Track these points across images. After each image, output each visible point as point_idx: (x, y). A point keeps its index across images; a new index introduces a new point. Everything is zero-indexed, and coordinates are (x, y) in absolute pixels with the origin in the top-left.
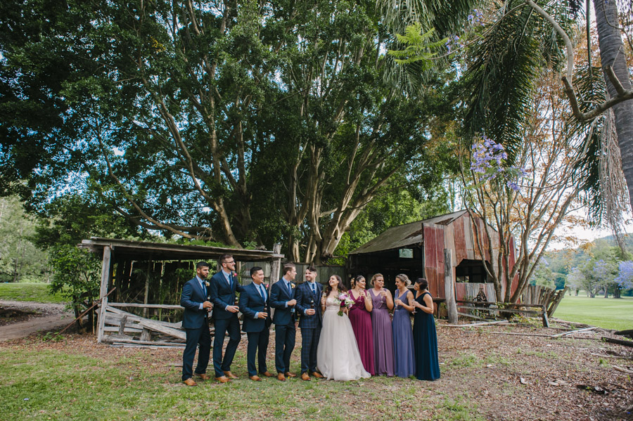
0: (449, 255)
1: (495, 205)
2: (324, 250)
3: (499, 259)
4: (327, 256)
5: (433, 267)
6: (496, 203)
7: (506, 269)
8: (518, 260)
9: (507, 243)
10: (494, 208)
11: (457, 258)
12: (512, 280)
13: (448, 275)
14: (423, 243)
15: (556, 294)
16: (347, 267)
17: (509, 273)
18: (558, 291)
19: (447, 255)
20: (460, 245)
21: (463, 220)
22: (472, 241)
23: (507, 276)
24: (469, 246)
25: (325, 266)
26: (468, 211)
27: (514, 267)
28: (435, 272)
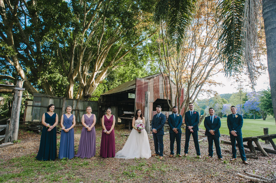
0: (148, 95)
1: (175, 71)
2: (86, 92)
3: (176, 99)
4: (87, 95)
5: (140, 102)
6: (176, 70)
7: (179, 104)
8: (185, 100)
9: (180, 90)
10: (175, 73)
11: (154, 98)
12: (181, 110)
13: (146, 106)
14: (135, 89)
15: (201, 117)
16: (99, 102)
17: (180, 106)
18: (202, 116)
19: (147, 95)
20: (156, 91)
21: (159, 78)
22: (163, 89)
23: (179, 108)
24: (161, 92)
25: (86, 101)
26: (162, 73)
27: (182, 103)
28: (141, 105)
